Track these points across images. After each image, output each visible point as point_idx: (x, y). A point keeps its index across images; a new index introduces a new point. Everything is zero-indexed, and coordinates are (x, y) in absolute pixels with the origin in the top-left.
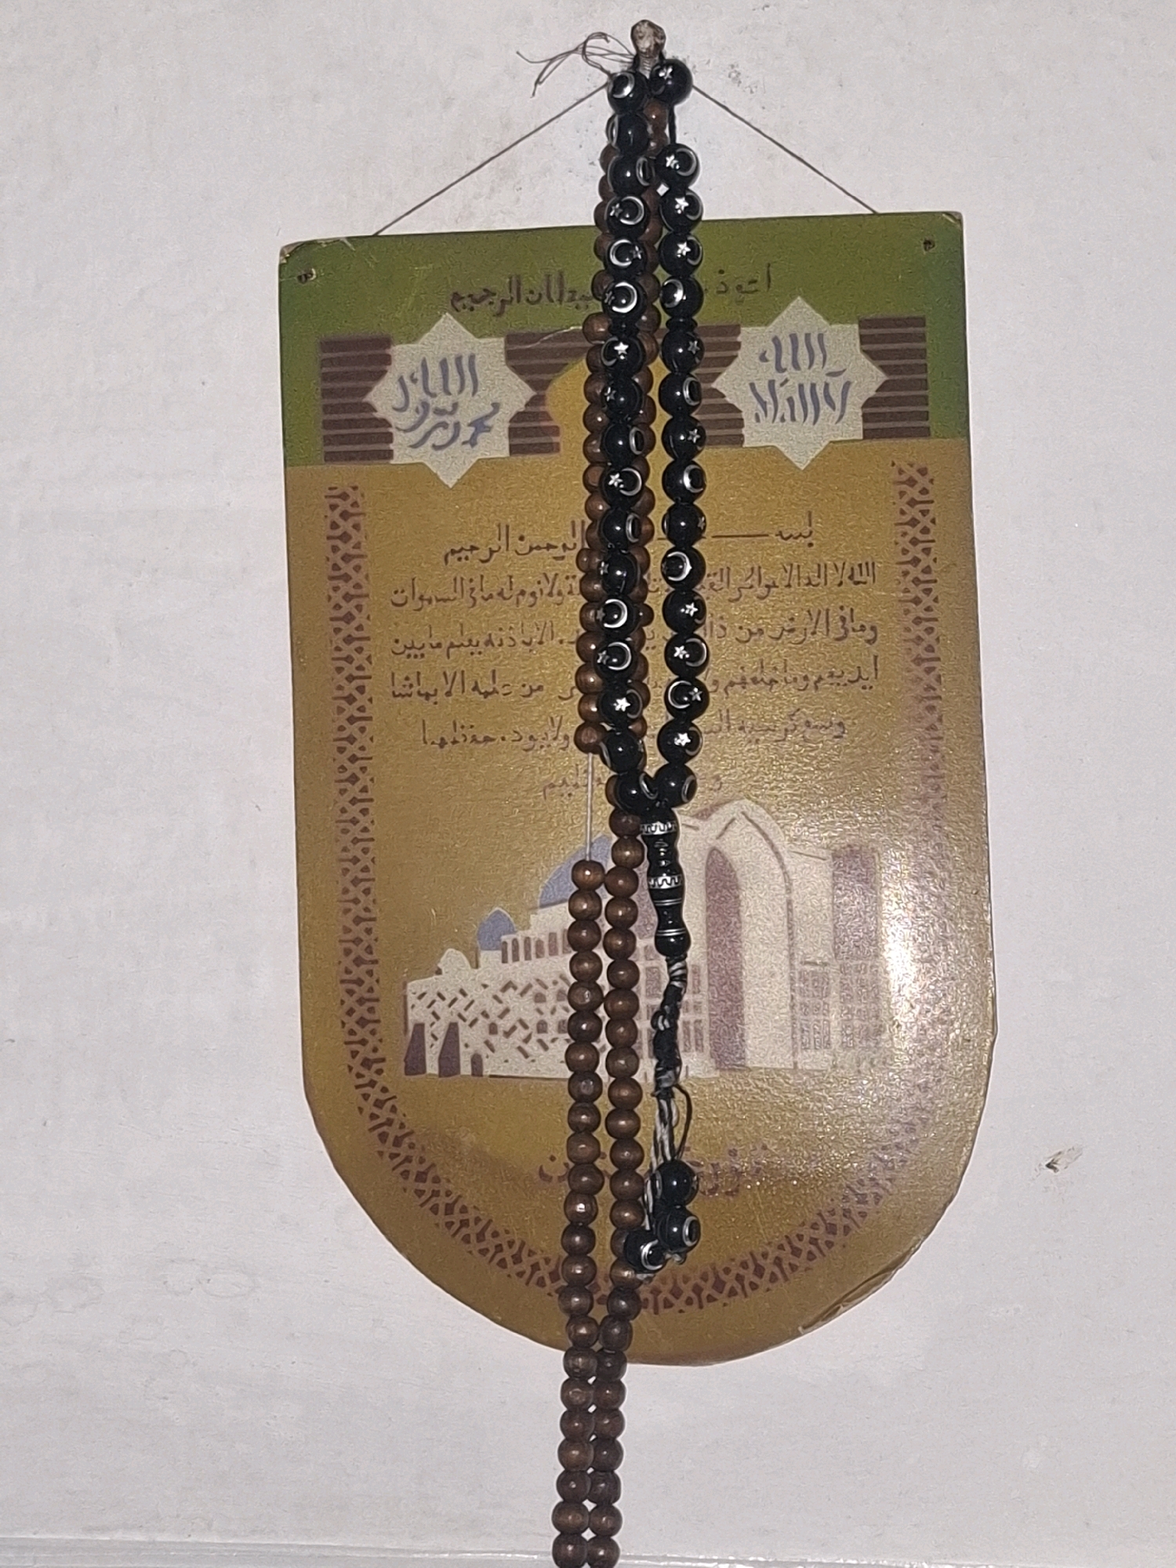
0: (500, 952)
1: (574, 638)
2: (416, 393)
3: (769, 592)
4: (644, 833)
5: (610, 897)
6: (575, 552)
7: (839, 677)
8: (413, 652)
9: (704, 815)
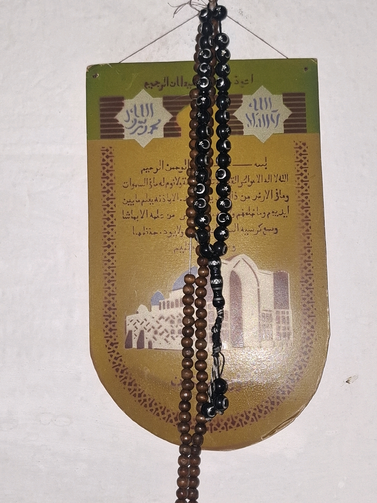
0: (158, 306)
1: (185, 199)
2: (132, 116)
3: (252, 184)
4: (209, 265)
5: (198, 287)
6: (186, 170)
7: (276, 213)
8: (130, 203)
9: (229, 259)
